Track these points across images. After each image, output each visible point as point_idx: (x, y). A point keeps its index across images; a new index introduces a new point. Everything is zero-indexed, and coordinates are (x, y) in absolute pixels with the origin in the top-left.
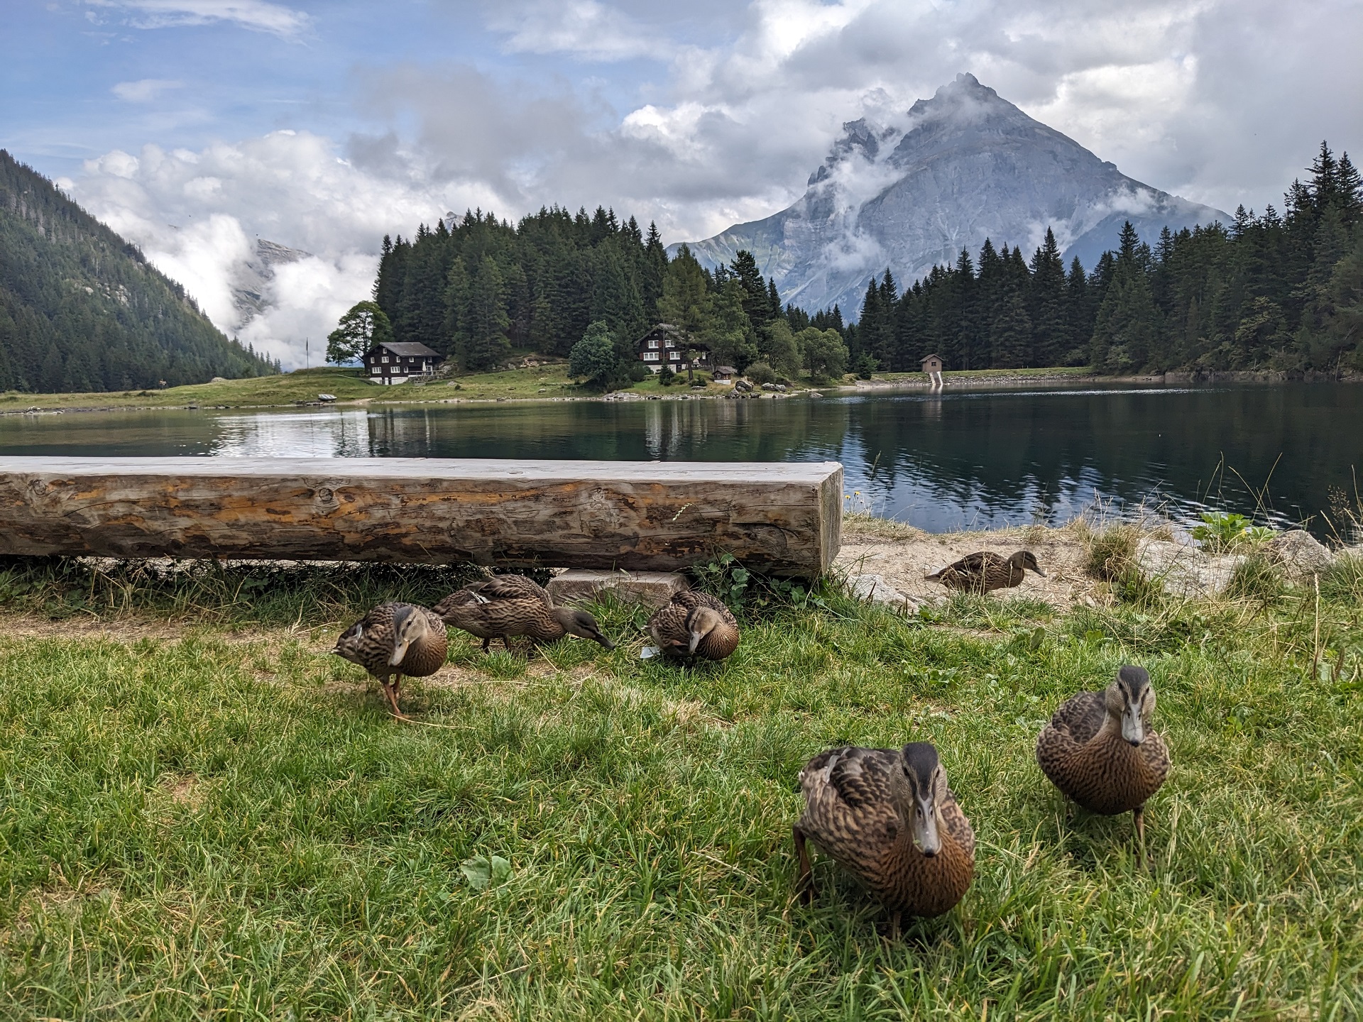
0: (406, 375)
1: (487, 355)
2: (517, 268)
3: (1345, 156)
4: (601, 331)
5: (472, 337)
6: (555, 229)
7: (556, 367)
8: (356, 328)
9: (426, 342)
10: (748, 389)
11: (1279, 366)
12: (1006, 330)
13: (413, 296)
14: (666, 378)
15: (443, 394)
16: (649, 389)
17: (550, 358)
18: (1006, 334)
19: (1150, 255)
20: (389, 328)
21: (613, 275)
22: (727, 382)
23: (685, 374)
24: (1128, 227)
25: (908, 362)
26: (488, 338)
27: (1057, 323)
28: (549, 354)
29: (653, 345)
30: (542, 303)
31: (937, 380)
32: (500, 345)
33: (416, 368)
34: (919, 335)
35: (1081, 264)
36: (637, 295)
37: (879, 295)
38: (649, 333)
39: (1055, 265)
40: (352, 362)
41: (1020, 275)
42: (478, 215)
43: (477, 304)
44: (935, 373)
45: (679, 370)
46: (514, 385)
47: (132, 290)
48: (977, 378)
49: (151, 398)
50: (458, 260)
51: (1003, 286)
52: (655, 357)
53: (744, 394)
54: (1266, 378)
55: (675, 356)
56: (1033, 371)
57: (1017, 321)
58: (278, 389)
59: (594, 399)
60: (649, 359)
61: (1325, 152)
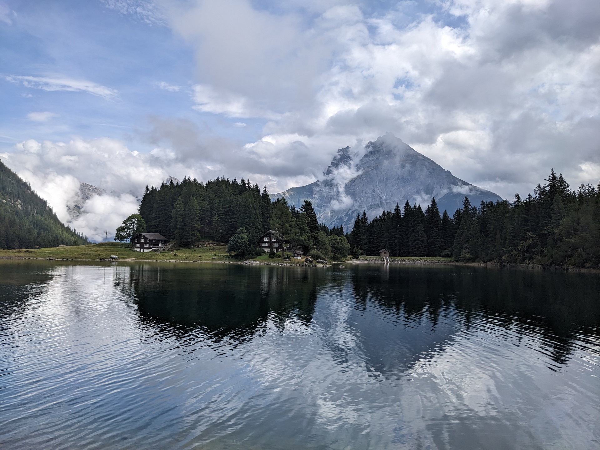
0: (151, 248)
1: (190, 240)
2: (206, 203)
3: (561, 175)
4: (243, 232)
5: (183, 232)
6: (223, 186)
7: (221, 247)
8: (129, 226)
9: (161, 233)
10: (311, 262)
11: (538, 262)
12: (416, 240)
13: (157, 213)
14: (272, 255)
15: (169, 258)
16: (264, 260)
17: (218, 243)
18: (416, 242)
19: (477, 211)
20: (145, 226)
21: (249, 208)
22: (299, 258)
23: (280, 253)
24: (466, 199)
25: (373, 251)
26: (191, 233)
27: (438, 238)
28: (217, 241)
29: (266, 240)
30: (216, 218)
31: (387, 260)
32: (195, 236)
33: (156, 245)
34: (378, 240)
35: (447, 214)
36: (259, 217)
37: (361, 222)
38: (265, 235)
39: (436, 213)
40: (127, 241)
41: (421, 217)
42: (189, 179)
43: (186, 217)
44: (386, 257)
45: (277, 251)
46: (201, 254)
47: (23, 202)
48: (404, 260)
49: (31, 254)
50: (180, 198)
51: (414, 221)
52: (267, 245)
53: (309, 264)
54: (533, 268)
55: (276, 245)
56: (428, 258)
57: (421, 236)
58: (91, 252)
59: (238, 263)
60: (264, 246)
61: (553, 173)
